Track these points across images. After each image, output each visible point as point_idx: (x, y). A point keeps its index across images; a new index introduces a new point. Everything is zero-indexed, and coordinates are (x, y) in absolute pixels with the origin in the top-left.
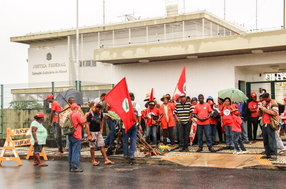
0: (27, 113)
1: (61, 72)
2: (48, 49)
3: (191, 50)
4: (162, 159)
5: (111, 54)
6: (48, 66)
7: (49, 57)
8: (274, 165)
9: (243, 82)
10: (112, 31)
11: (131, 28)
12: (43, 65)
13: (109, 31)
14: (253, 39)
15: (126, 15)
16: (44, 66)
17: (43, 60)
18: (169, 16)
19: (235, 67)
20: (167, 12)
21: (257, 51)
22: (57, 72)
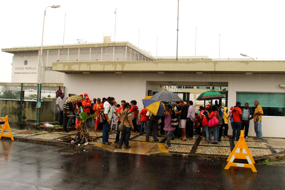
1: (33, 73)
2: (26, 58)
3: (119, 68)
4: (94, 145)
5: (64, 66)
6: (24, 68)
7: (26, 63)
8: (170, 153)
9: (151, 91)
10: (68, 49)
11: (80, 48)
12: (21, 68)
13: (66, 49)
15: (78, 40)
16: (22, 68)
17: (22, 65)
18: (105, 43)
19: (147, 81)
20: (104, 40)
21: (161, 72)
22: (30, 73)
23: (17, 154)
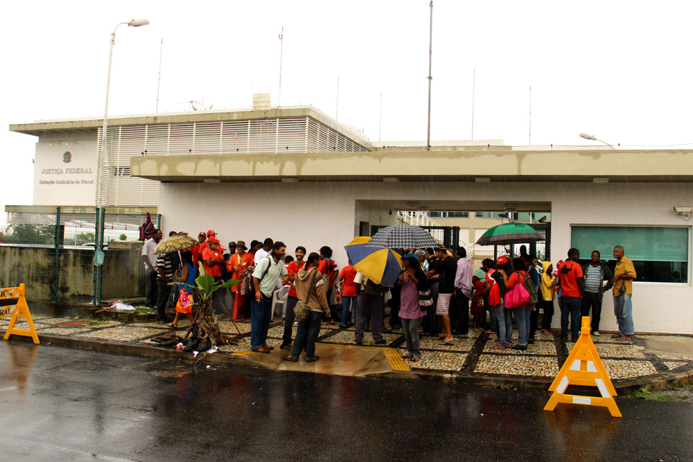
0: (17, 253)
1: (84, 182)
2: (67, 146)
3: (290, 170)
4: (232, 354)
5: (159, 166)
6: (64, 171)
7: (68, 157)
8: (414, 373)
9: (367, 223)
10: (167, 124)
11: (197, 122)
12: (57, 170)
13: (163, 124)
14: (386, 160)
15: (191, 102)
16: (59, 171)
17: (59, 163)
18: (257, 109)
19: (356, 200)
20: (254, 102)
21: (389, 179)
22: (77, 182)
23: (47, 375)
